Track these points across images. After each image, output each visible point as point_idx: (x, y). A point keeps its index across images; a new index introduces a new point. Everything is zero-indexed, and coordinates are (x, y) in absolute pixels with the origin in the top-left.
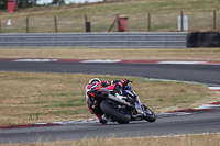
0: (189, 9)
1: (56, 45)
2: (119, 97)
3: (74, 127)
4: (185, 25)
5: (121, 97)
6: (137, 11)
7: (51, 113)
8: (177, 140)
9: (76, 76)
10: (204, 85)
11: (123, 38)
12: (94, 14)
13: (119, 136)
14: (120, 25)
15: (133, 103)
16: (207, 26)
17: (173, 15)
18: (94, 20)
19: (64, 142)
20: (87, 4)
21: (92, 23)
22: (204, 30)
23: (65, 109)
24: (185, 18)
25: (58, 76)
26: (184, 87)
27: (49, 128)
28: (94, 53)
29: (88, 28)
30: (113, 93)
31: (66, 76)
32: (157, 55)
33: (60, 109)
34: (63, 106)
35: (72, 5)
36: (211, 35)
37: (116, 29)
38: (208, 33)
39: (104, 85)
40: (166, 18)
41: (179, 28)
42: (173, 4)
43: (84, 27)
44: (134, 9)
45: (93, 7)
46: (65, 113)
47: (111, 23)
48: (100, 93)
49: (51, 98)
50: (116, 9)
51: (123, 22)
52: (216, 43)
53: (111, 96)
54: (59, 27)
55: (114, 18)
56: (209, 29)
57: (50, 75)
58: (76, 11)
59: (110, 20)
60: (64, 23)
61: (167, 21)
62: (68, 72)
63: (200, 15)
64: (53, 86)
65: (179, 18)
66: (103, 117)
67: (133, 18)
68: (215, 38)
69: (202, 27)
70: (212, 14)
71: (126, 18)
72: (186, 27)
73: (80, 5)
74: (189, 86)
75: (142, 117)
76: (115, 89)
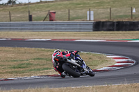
0: (94, 7)
1: (10, 29)
2: (73, 61)
3: (22, 81)
4: (92, 17)
5: (74, 61)
6: (61, 8)
7: (7, 72)
8: (87, 89)
9: (23, 49)
10: (104, 55)
11: (52, 25)
12: (34, 10)
13: (50, 87)
14: (51, 17)
15: (81, 65)
16: (106, 18)
17: (84, 10)
18: (34, 14)
19: (15, 90)
20: (29, 3)
21: (33, 16)
22: (104, 20)
23: (16, 70)
24: (92, 12)
25: (11, 49)
26: (91, 56)
27: (6, 82)
28: (34, 35)
29: (30, 18)
30: (69, 59)
31: (17, 49)
32: (74, 36)
33: (13, 70)
34: (14, 68)
35: (20, 4)
36: (108, 23)
37: (48, 19)
38: (106, 22)
39: (63, 54)
40: (80, 12)
41: (88, 19)
42: (84, 4)
43: (28, 18)
44: (59, 7)
45: (34, 5)
46: (16, 72)
47: (45, 16)
48: (62, 58)
49: (7, 63)
50: (48, 7)
51: (52, 15)
52: (111, 28)
53: (68, 60)
54: (12, 18)
55: (47, 12)
56: (107, 20)
57: (7, 49)
58: (23, 8)
59: (44, 14)
60: (15, 15)
61: (80, 15)
62: (18, 46)
63: (101, 11)
64: (8, 55)
65: (88, 12)
66: (63, 73)
67: (59, 13)
68: (110, 25)
69: (102, 19)
70: (109, 10)
71: (55, 13)
72: (92, 19)
73: (25, 4)
74: (94, 55)
75: (87, 74)
76: (70, 56)
